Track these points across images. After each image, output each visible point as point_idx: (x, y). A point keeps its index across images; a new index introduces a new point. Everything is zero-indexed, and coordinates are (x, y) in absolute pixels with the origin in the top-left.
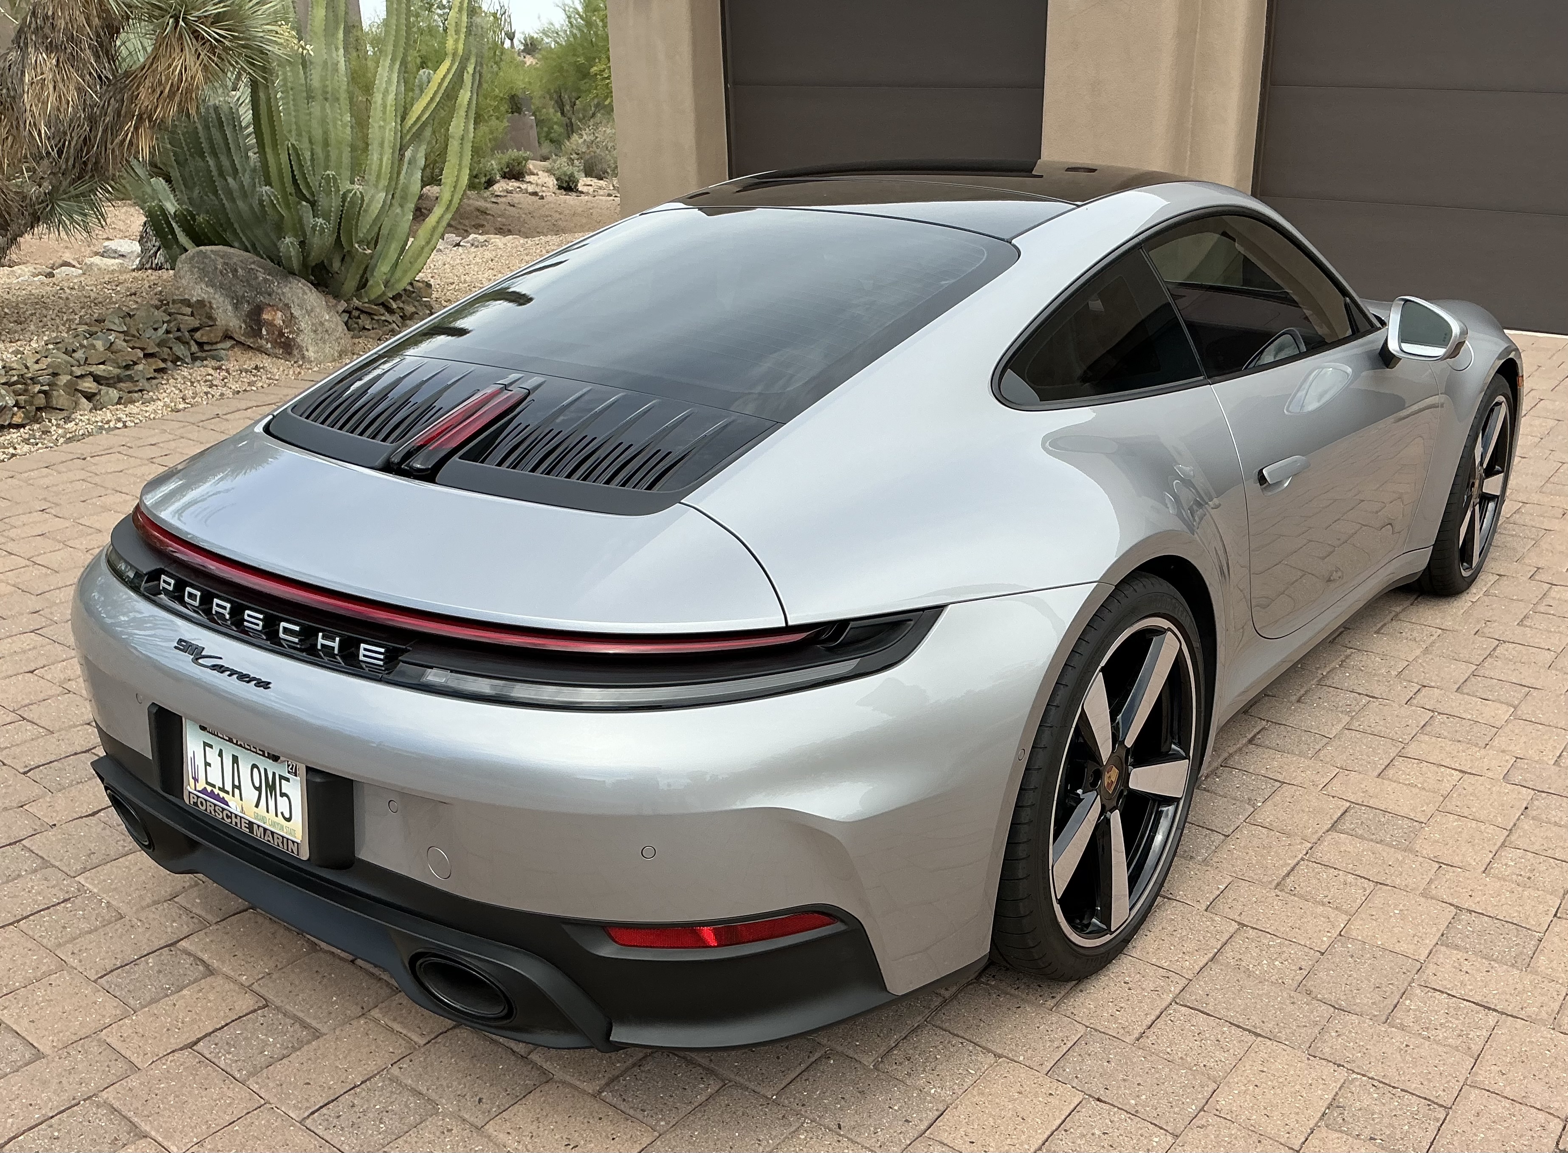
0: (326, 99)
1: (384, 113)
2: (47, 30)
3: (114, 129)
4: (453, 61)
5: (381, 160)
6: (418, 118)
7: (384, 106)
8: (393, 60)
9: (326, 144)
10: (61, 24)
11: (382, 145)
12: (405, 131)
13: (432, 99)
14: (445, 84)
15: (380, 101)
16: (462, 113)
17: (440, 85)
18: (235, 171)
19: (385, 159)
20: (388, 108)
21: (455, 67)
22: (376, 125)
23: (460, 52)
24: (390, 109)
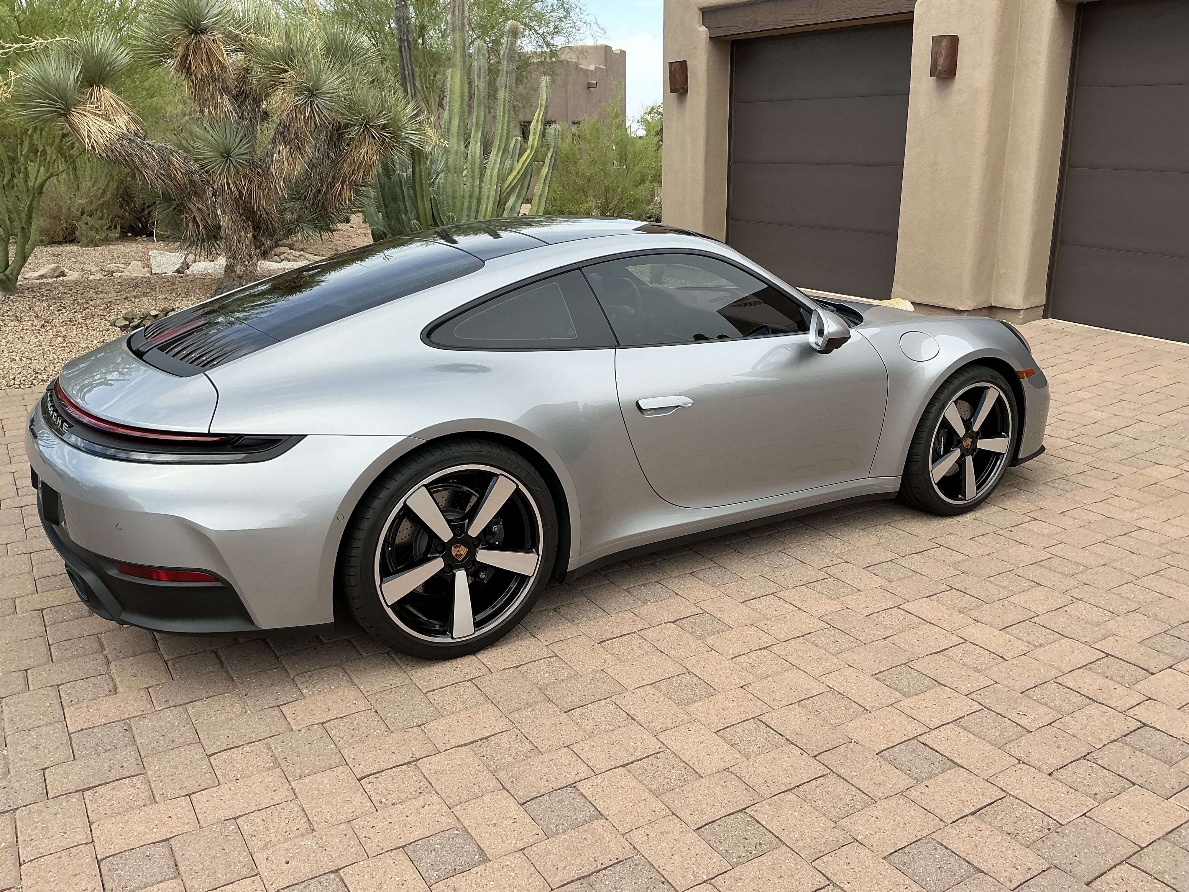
0: (456, 172)
1: (491, 180)
2: (285, 134)
3: (332, 185)
4: (531, 151)
5: (487, 207)
6: (510, 184)
7: (491, 177)
8: (498, 150)
9: (454, 198)
10: (293, 130)
11: (488, 198)
12: (503, 191)
13: (518, 173)
14: (526, 164)
15: (489, 174)
16: (542, 181)
17: (523, 165)
18: (407, 211)
19: (489, 207)
20: (494, 178)
21: (532, 154)
22: (486, 188)
23: (535, 146)
24: (495, 178)
